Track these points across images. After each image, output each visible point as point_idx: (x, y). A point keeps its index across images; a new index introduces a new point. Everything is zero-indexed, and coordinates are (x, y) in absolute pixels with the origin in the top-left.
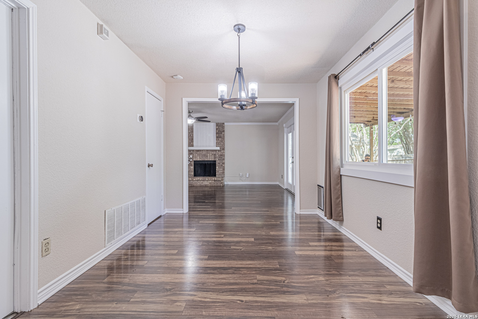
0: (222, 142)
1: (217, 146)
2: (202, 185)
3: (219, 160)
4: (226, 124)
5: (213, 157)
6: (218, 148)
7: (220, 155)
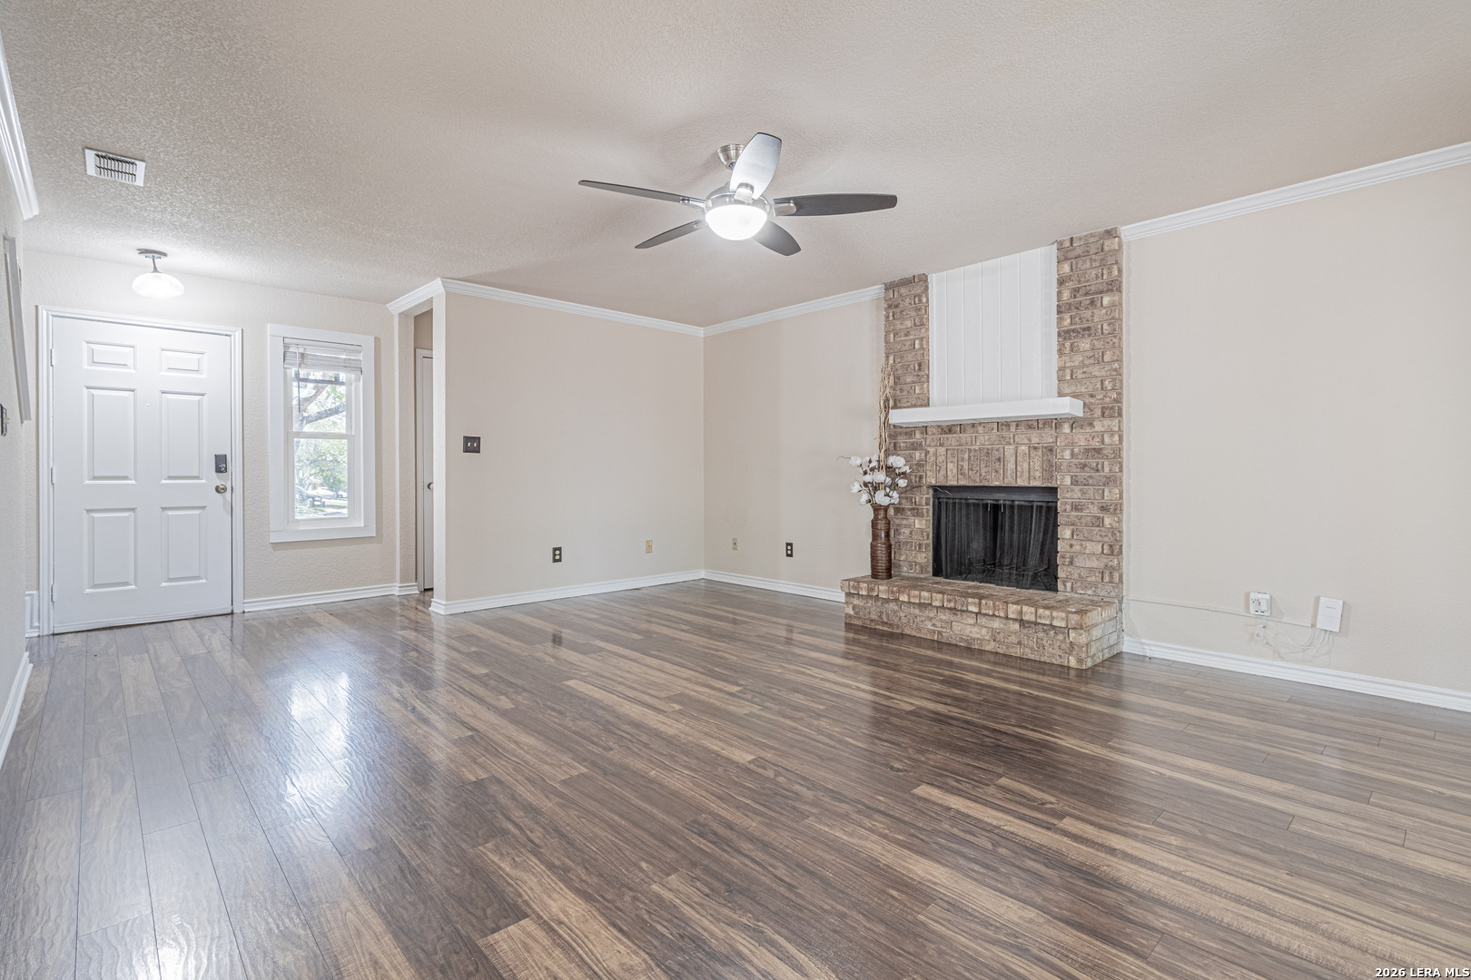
0: (1100, 361)
1: (1061, 394)
2: (947, 635)
3: (1075, 482)
4: (1127, 232)
5: (1037, 464)
6: (1069, 407)
7: (1087, 451)
